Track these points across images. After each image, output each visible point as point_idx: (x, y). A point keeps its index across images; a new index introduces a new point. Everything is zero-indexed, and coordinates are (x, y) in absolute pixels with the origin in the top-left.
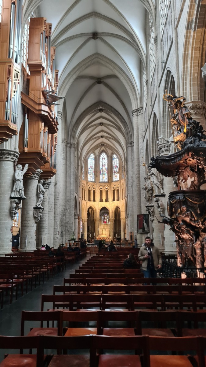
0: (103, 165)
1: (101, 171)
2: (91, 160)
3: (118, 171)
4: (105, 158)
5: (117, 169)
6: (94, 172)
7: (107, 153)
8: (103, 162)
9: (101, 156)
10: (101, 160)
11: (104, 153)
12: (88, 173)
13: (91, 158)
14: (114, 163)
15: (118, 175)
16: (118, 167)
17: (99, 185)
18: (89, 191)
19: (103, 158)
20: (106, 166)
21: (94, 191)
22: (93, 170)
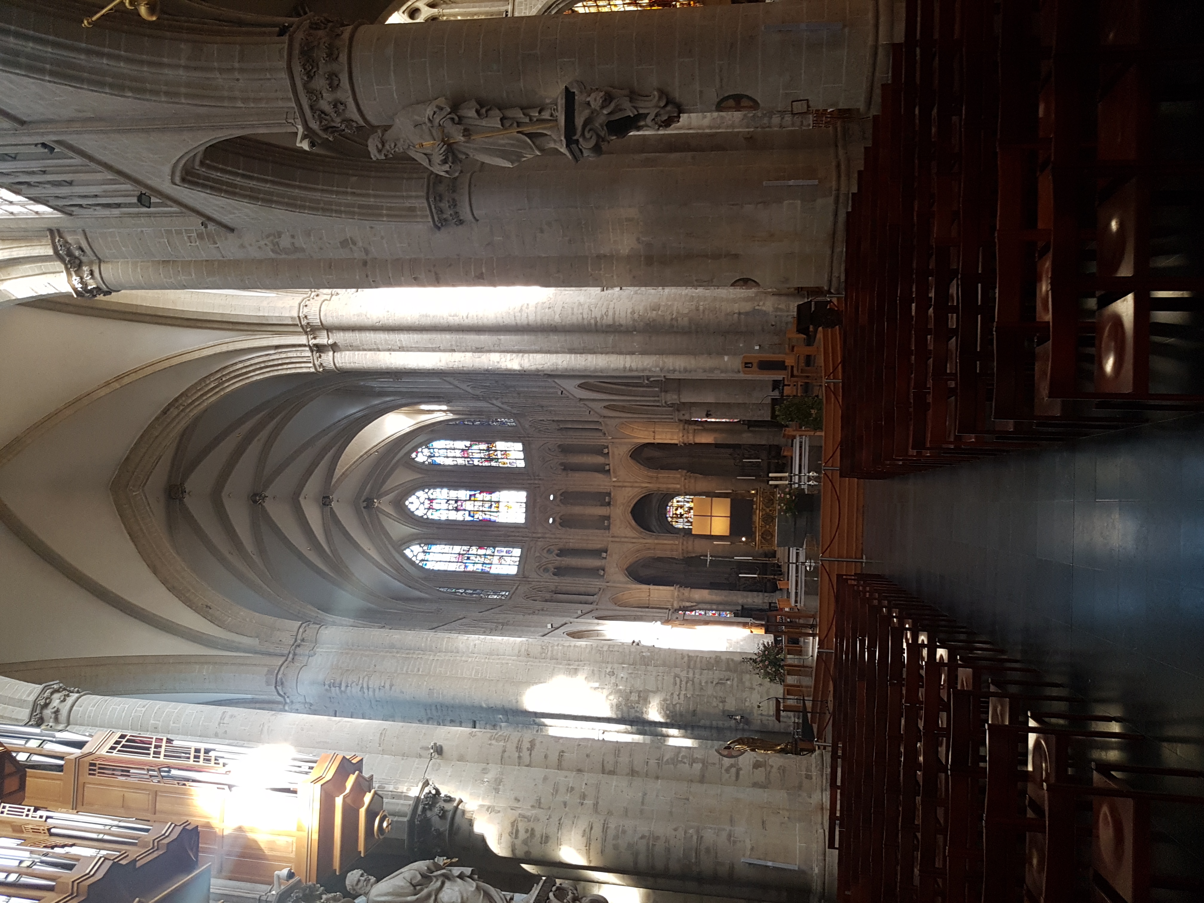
0: (457, 509)
1: (479, 516)
2: (428, 557)
3: (484, 446)
4: (429, 499)
5: (474, 447)
6: (481, 547)
7: (411, 491)
8: (445, 506)
9: (419, 513)
10: (435, 516)
11: (407, 503)
12: (483, 572)
13: (421, 556)
14: (449, 462)
15: (500, 445)
16: (468, 443)
17: (540, 530)
18: (559, 571)
19: (427, 504)
20: (463, 494)
21: (563, 552)
22: (474, 550)
